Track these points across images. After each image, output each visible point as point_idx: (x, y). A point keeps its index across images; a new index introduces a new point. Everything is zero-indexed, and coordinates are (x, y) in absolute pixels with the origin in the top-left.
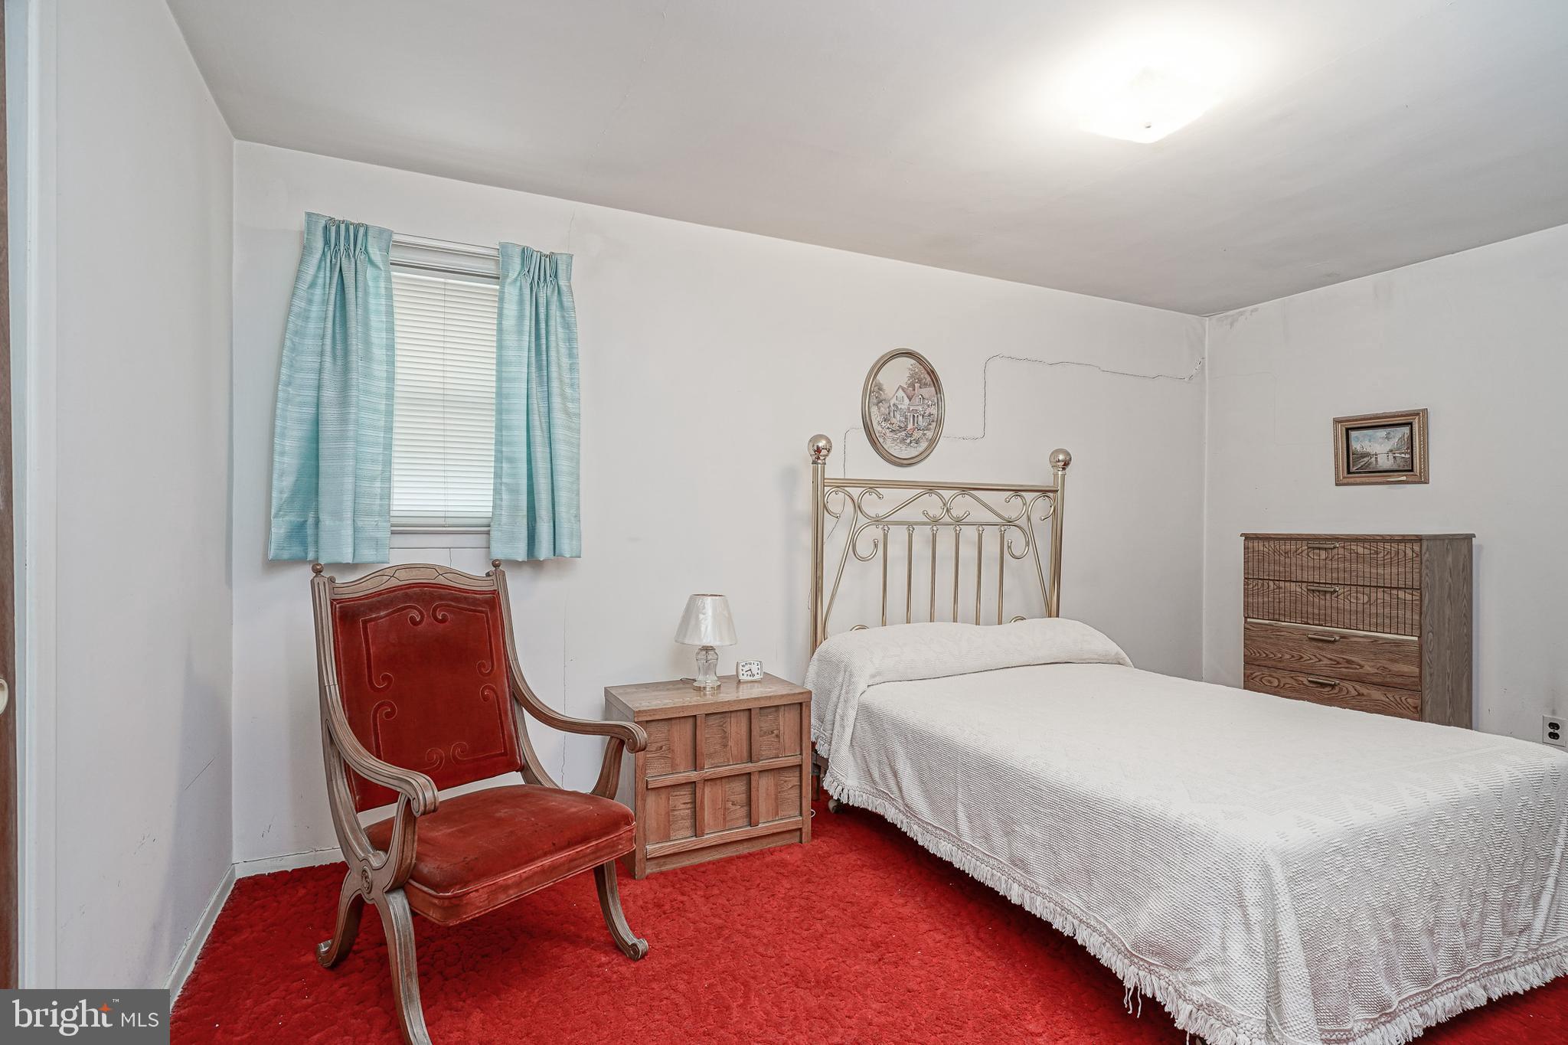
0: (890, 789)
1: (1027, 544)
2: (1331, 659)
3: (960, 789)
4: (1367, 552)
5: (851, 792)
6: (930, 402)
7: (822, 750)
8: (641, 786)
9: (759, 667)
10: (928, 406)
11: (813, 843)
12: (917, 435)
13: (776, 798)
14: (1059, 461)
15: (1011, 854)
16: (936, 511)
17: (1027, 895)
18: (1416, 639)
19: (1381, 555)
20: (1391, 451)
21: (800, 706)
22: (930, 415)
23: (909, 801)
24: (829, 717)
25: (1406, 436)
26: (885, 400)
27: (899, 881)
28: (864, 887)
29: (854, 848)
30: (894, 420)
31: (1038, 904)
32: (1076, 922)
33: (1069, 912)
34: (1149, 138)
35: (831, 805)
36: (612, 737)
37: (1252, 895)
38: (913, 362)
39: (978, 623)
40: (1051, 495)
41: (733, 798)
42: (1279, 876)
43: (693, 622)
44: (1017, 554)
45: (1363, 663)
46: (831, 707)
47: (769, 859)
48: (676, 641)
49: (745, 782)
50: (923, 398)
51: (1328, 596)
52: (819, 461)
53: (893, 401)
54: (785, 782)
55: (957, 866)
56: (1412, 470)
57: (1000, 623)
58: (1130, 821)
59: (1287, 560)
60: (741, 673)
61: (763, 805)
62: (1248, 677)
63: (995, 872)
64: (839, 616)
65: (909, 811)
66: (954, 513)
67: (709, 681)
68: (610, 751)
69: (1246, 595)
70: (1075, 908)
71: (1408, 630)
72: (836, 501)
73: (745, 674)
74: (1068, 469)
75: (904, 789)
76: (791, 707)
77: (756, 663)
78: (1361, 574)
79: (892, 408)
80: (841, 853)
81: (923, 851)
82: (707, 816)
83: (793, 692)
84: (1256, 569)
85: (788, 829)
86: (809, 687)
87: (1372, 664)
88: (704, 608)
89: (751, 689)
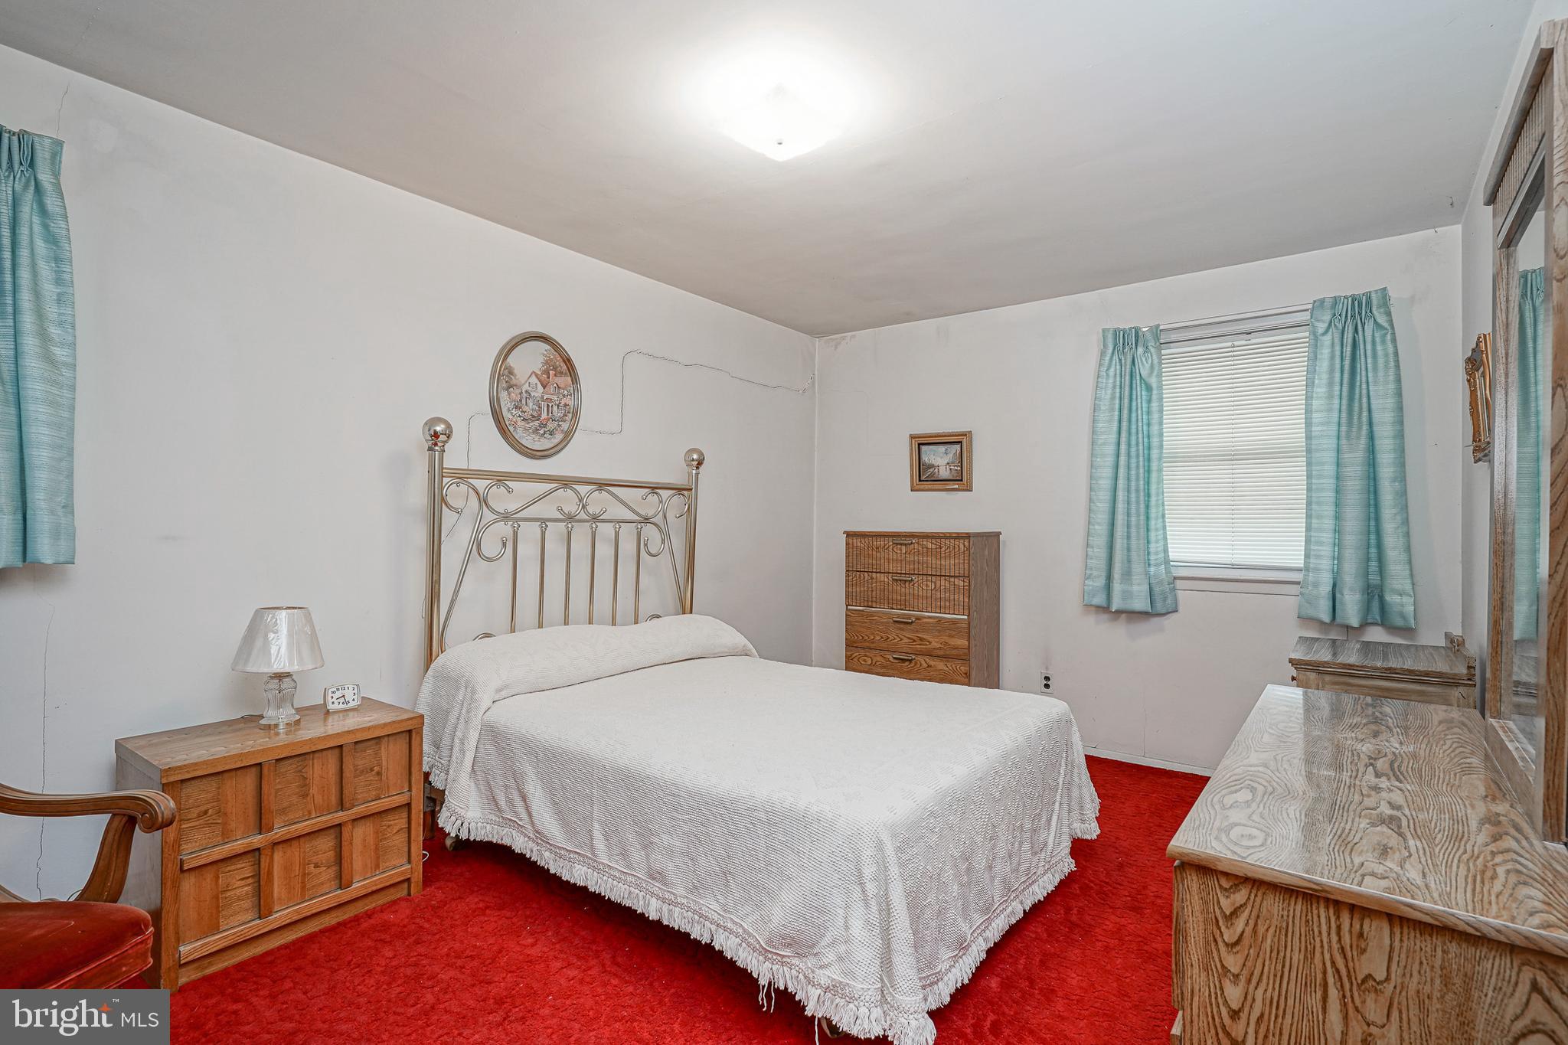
0: (518, 816)
1: (663, 542)
2: (909, 638)
3: (596, 806)
4: (934, 547)
5: (473, 825)
6: (566, 392)
7: (437, 781)
8: (172, 868)
9: (356, 691)
10: (564, 396)
11: (425, 892)
12: (551, 425)
13: (377, 849)
14: (693, 460)
15: (650, 868)
16: (571, 507)
17: (665, 908)
18: (966, 617)
19: (943, 549)
20: (948, 464)
21: (409, 733)
22: (566, 405)
23: (539, 826)
24: (446, 741)
25: (958, 452)
26: (516, 385)
27: (527, 917)
28: (487, 934)
29: (476, 889)
30: (525, 408)
31: (676, 915)
32: (713, 927)
33: (706, 918)
34: (781, 155)
35: (448, 842)
36: (114, 815)
37: (869, 871)
38: (548, 347)
39: (614, 624)
40: (685, 493)
41: (315, 859)
42: (889, 849)
43: (259, 643)
44: (653, 552)
45: (931, 640)
46: (448, 730)
47: (365, 925)
48: (233, 670)
49: (333, 837)
50: (559, 387)
51: (907, 584)
52: (437, 448)
53: (526, 387)
54: (389, 826)
55: (592, 889)
56: (962, 480)
57: (636, 622)
58: (762, 816)
59: (878, 554)
60: (330, 701)
61: (358, 860)
62: (849, 657)
63: (632, 889)
64: (461, 623)
65: (540, 837)
66: (591, 509)
67: (282, 716)
68: (111, 835)
69: (847, 586)
70: (713, 913)
71: (961, 611)
72: (456, 494)
73: (336, 702)
74: (702, 468)
75: (534, 814)
76: (398, 736)
77: (351, 687)
78: (930, 565)
79: (524, 395)
80: (460, 898)
81: (556, 879)
82: (278, 889)
83: (399, 718)
84: (855, 563)
85: (392, 882)
86: (422, 709)
87: (937, 640)
88: (276, 624)
89: (344, 720)
